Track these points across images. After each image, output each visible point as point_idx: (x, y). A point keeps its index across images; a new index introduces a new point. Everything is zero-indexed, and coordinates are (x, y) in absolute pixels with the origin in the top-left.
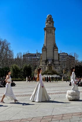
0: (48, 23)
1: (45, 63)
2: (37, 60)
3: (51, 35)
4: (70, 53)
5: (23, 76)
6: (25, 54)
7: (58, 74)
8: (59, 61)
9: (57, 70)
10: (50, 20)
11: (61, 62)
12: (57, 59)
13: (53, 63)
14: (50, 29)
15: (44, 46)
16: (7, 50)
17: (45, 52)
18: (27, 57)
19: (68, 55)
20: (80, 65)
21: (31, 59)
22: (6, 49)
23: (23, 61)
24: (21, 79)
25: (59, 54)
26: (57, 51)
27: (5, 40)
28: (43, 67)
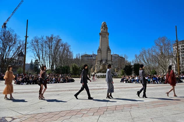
0: (103, 29)
1: (100, 62)
2: (93, 60)
3: (105, 39)
4: (121, 55)
6: (83, 55)
8: (112, 62)
10: (105, 26)
11: (113, 62)
12: (110, 59)
13: (107, 63)
14: (104, 34)
15: (99, 48)
16: (68, 51)
17: (100, 53)
18: (84, 58)
19: (119, 56)
20: (129, 65)
21: (88, 59)
23: (81, 61)
25: (112, 56)
26: (110, 53)
27: (66, 43)
28: (98, 66)
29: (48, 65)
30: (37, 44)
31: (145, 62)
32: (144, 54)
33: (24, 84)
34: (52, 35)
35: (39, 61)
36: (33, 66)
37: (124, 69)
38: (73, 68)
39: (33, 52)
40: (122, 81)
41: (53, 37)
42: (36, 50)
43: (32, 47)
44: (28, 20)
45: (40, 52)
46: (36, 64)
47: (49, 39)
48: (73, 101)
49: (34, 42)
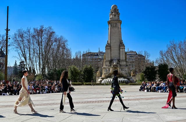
0: (112, 16)
1: (110, 63)
2: (99, 60)
3: (116, 29)
4: (139, 52)
5: (83, 80)
6: (85, 53)
7: (125, 78)
8: (126, 62)
9: (123, 72)
10: (116, 11)
12: (124, 59)
13: (119, 64)
14: (115, 23)
15: (108, 43)
16: (64, 48)
17: (109, 50)
18: (87, 57)
19: (137, 54)
20: (151, 67)
21: (92, 59)
22: (62, 47)
23: (83, 62)
24: (81, 83)
25: (126, 53)
26: (123, 49)
27: (61, 36)
28: (106, 69)
29: (38, 69)
30: (21, 40)
31: (175, 62)
32: (174, 50)
33: (6, 95)
34: (42, 27)
35: (25, 63)
36: (17, 70)
37: (145, 72)
38: (72, 72)
39: (17, 50)
40: (142, 89)
41: (43, 29)
42: (20, 47)
43: (15, 44)
44: (8, 7)
45: (26, 50)
46: (22, 67)
47: (38, 33)
48: (74, 118)
49: (17, 36)
